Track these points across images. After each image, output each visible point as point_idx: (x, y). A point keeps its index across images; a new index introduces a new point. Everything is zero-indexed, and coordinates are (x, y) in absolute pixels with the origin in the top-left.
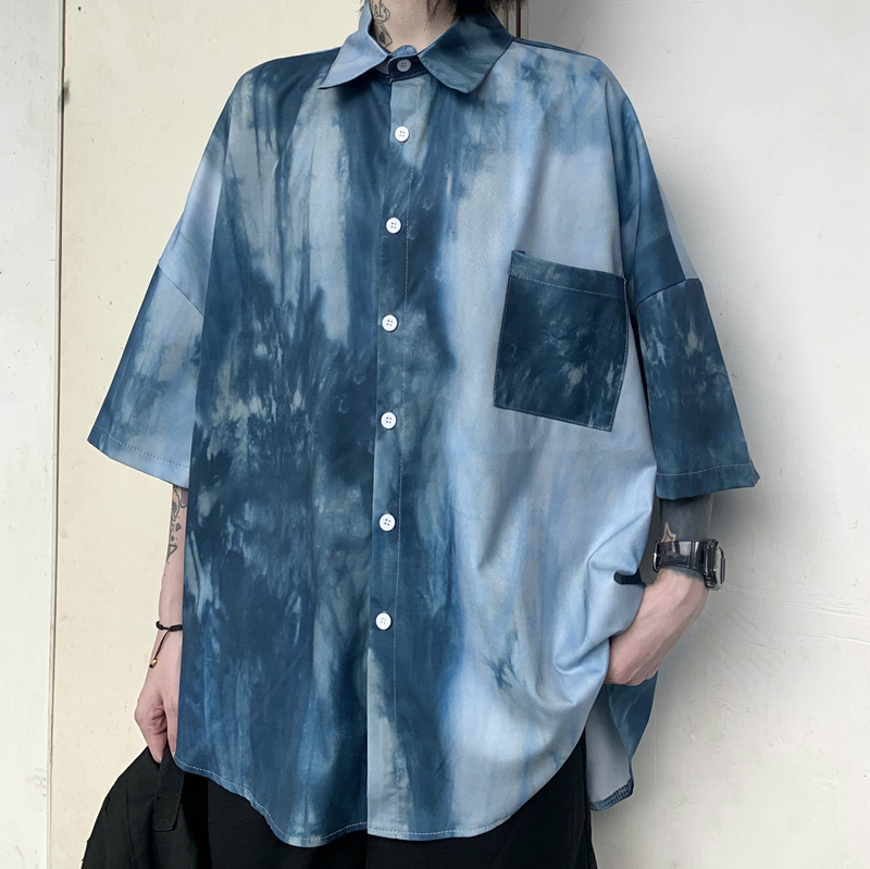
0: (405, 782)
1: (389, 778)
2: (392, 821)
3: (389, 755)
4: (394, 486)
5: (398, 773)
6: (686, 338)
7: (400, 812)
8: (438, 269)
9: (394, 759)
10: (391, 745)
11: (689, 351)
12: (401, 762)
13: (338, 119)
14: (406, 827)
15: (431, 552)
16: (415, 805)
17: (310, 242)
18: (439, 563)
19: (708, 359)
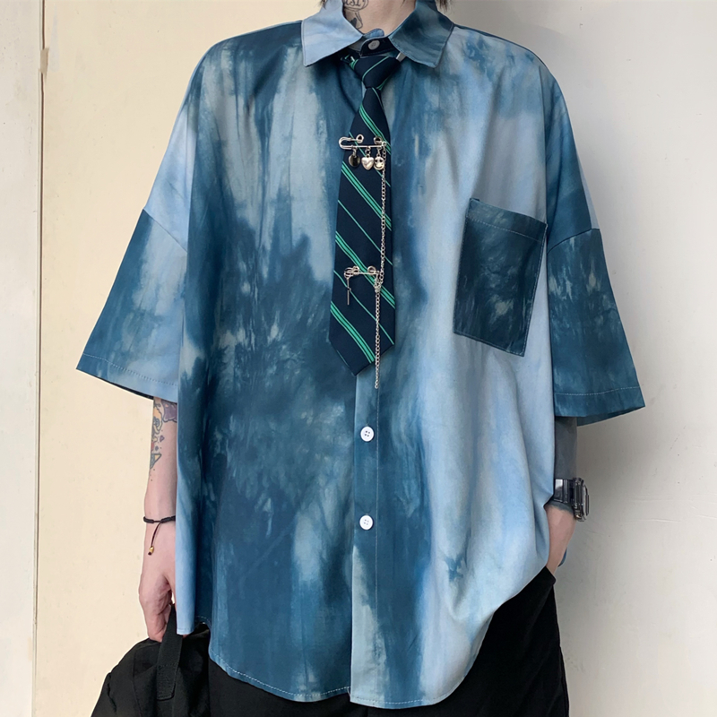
0: (383, 658)
1: (370, 655)
2: (371, 692)
3: (370, 636)
4: (373, 403)
5: (377, 652)
6: (588, 278)
7: (378, 685)
8: (410, 217)
9: (374, 639)
10: (372, 628)
11: (589, 289)
12: (380, 642)
13: (314, 87)
14: (382, 697)
15: (404, 459)
16: (390, 679)
17: (291, 193)
18: (412, 468)
19: (605, 297)
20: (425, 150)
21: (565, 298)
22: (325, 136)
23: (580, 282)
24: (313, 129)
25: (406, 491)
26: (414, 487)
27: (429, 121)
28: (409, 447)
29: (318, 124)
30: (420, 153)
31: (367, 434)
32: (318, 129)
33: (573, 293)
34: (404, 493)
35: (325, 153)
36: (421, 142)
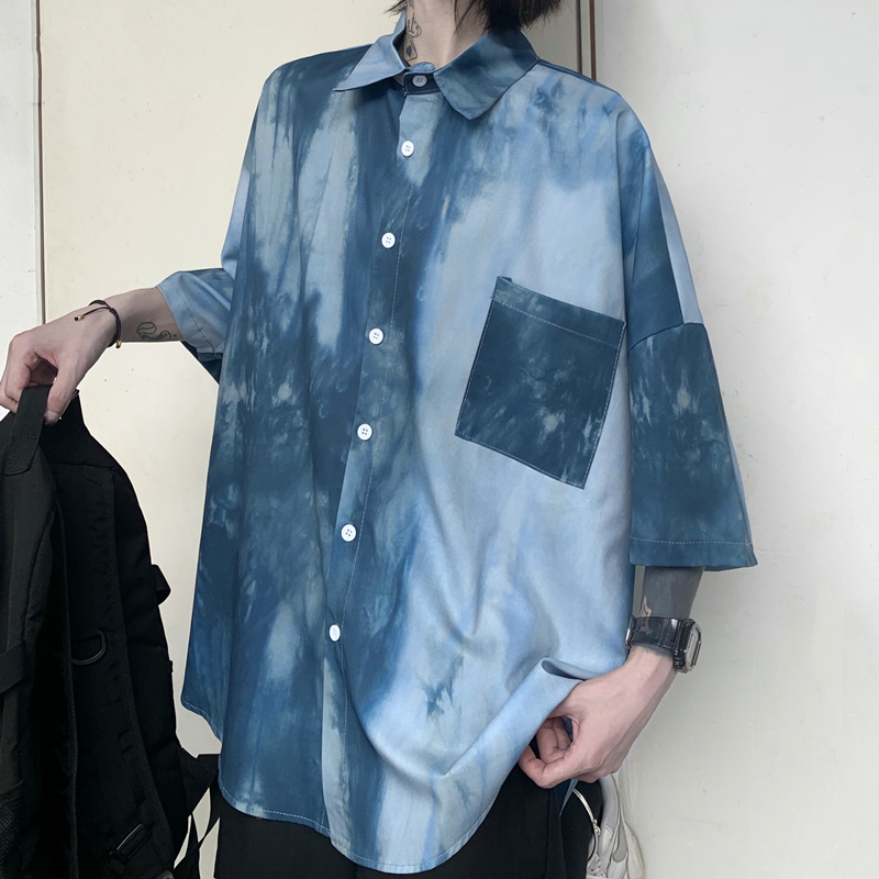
0: (347, 796)
5: (343, 786)
6: (675, 395)
9: (341, 770)
12: (345, 775)
13: (354, 124)
15: (383, 570)
17: (313, 243)
18: (389, 583)
19: (704, 423)
20: (454, 215)
21: (641, 420)
22: (355, 184)
23: (664, 401)
24: (347, 173)
25: (377, 607)
26: (386, 604)
27: (466, 183)
28: (393, 557)
29: (350, 170)
30: (448, 216)
31: (349, 533)
32: (350, 175)
33: (652, 414)
34: (373, 608)
35: (352, 204)
36: (451, 204)
